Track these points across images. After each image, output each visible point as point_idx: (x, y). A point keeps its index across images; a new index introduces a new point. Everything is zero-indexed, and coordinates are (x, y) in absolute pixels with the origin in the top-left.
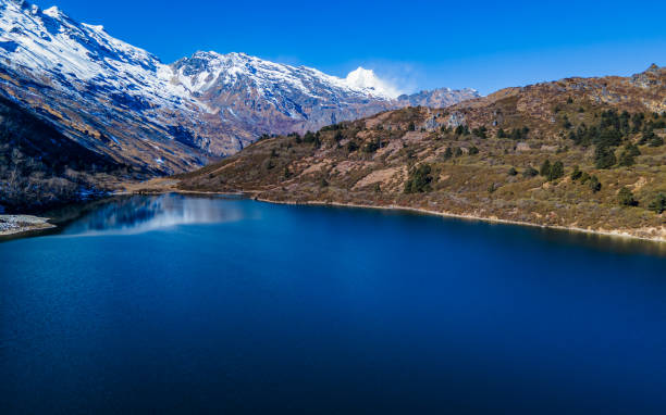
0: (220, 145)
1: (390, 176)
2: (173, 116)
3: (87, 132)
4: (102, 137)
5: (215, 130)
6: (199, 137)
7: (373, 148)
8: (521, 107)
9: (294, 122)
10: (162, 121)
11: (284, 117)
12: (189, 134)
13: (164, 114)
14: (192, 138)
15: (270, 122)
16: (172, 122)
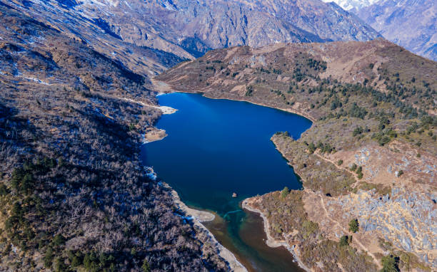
0: (127, 31)
1: (241, 88)
2: (94, 10)
3: (74, 39)
4: (82, 41)
5: (122, 21)
6: (113, 26)
7: (234, 75)
8: (285, 54)
9: (169, 12)
10: (88, 14)
11: (162, 8)
12: (106, 24)
13: (87, 9)
14: (109, 27)
15: (154, 13)
16: (94, 16)
